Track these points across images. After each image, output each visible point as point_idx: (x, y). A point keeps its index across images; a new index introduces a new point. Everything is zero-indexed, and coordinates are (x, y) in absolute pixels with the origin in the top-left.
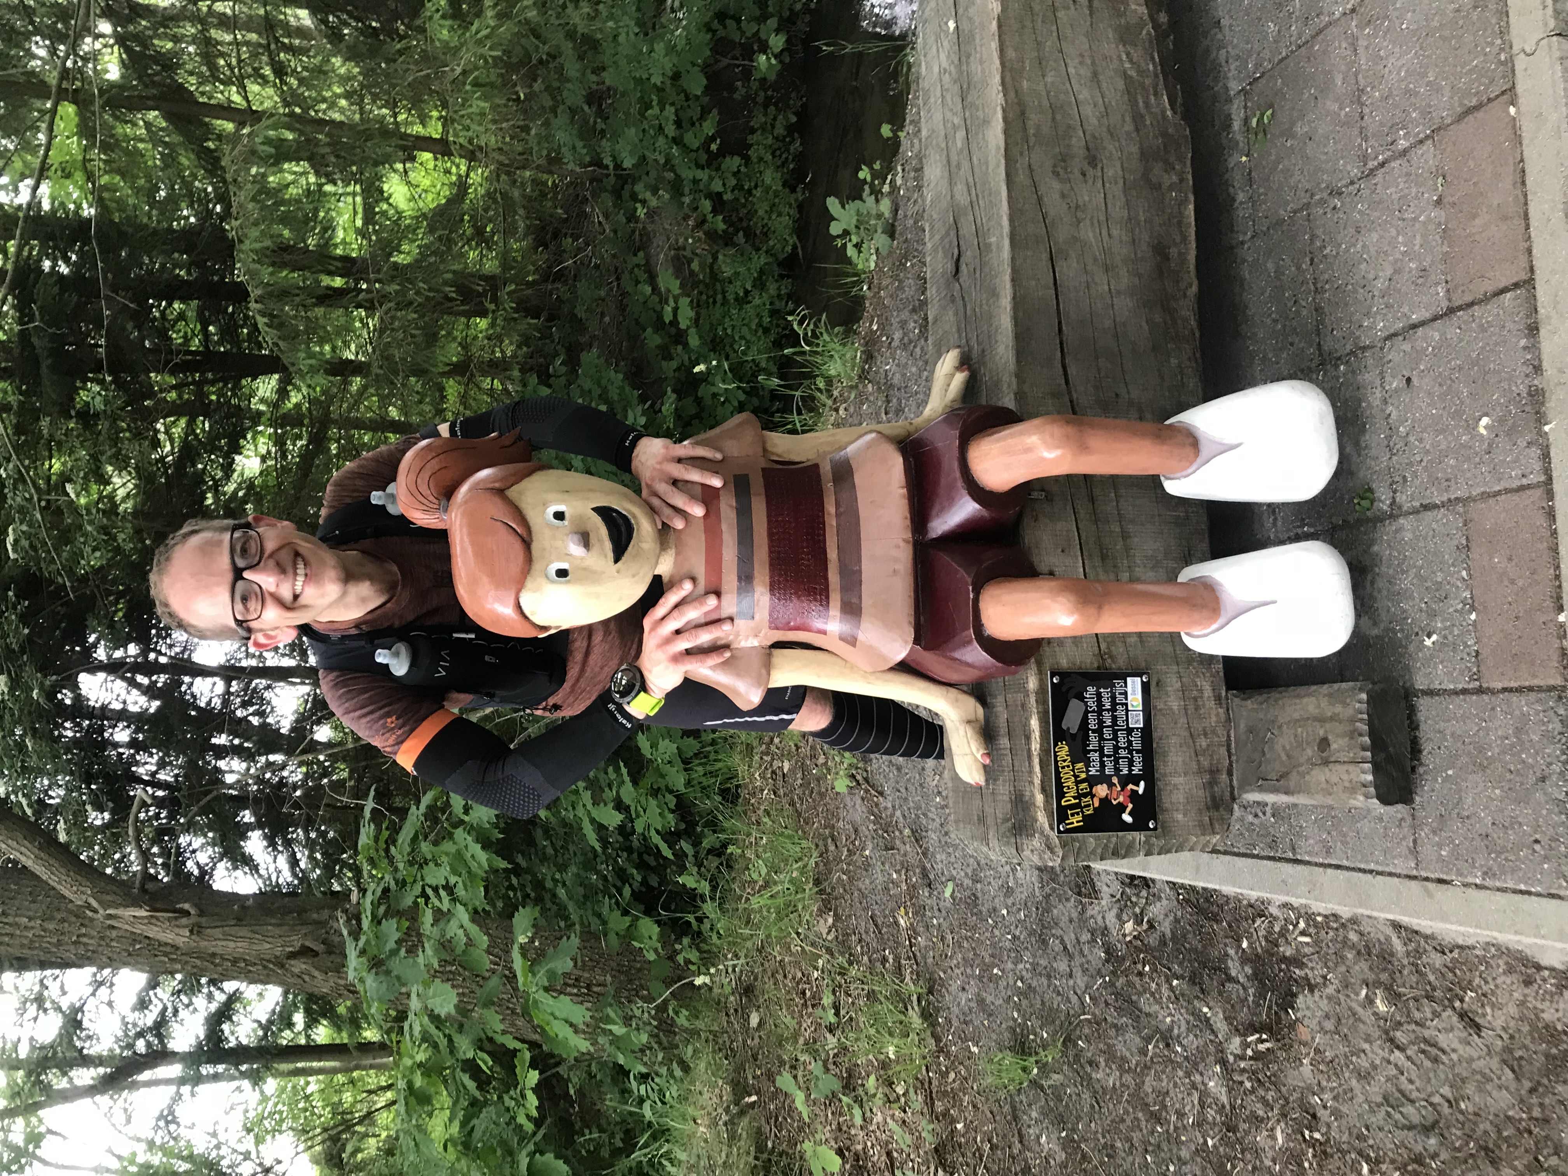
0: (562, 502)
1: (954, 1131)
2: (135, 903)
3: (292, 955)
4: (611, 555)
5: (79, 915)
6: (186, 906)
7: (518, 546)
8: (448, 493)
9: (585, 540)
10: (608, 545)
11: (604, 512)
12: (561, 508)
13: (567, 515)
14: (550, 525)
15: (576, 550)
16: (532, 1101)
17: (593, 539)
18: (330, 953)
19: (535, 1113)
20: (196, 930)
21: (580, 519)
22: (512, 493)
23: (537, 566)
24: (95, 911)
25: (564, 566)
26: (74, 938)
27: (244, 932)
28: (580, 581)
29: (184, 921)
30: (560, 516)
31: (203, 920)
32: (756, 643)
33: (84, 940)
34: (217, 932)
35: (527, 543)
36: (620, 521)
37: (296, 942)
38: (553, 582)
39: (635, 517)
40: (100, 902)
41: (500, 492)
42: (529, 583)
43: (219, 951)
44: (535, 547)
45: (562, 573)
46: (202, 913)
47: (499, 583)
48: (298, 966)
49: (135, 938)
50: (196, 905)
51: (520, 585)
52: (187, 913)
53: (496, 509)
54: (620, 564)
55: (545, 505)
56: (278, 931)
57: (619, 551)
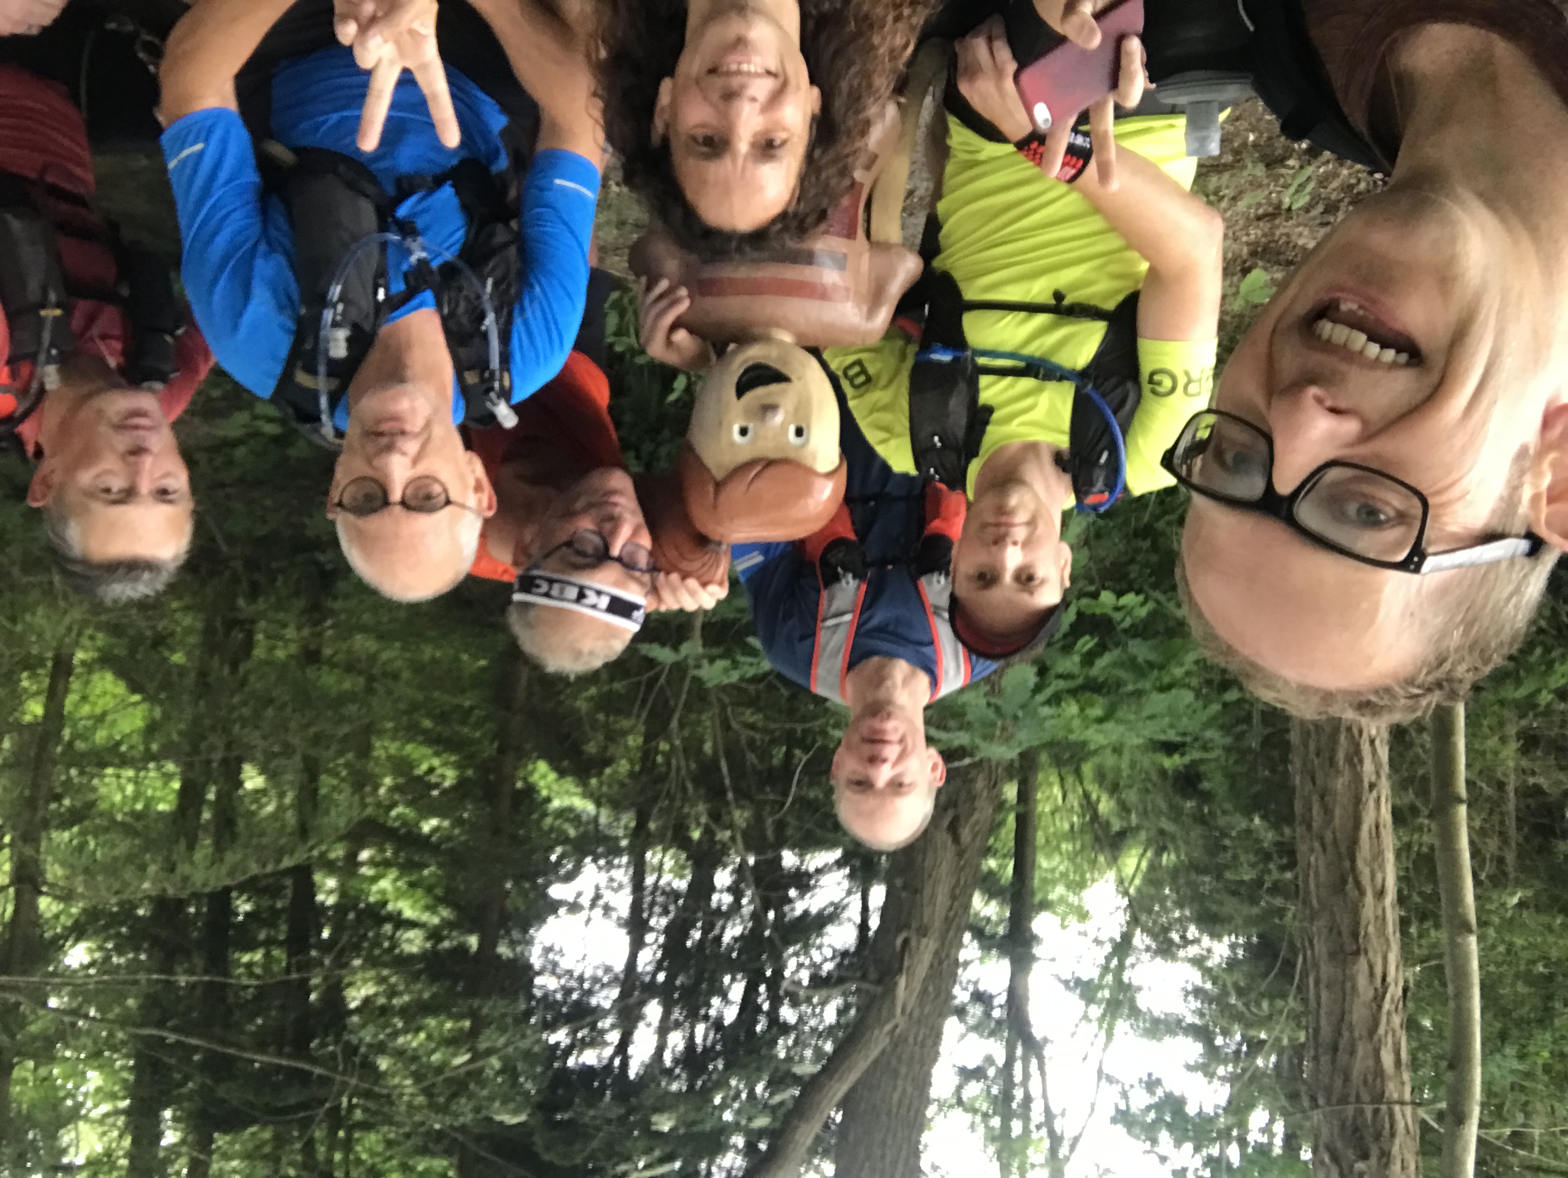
0: (730, 429)
1: (1255, 145)
2: (891, 990)
3: (956, 839)
4: (782, 386)
5: (897, 1042)
6: (899, 941)
7: (772, 471)
9: (769, 408)
10: (774, 388)
11: (742, 389)
12: (736, 428)
13: (744, 424)
14: (753, 441)
15: (779, 418)
16: (1130, 599)
17: (769, 401)
18: (955, 805)
19: (1141, 598)
20: (923, 932)
21: (749, 413)
22: (719, 474)
23: (792, 455)
24: (896, 1026)
25: (792, 429)
26: (917, 1048)
27: (928, 886)
28: (808, 418)
29: (913, 943)
30: (744, 432)
31: (914, 925)
34: (927, 911)
35: (770, 463)
36: (751, 374)
38: (808, 440)
39: (745, 361)
40: (888, 1021)
41: (719, 486)
42: (808, 462)
43: (944, 912)
44: (772, 455)
45: (799, 432)
46: (907, 926)
48: (966, 834)
49: (924, 991)
51: (810, 472)
52: (906, 942)
53: (736, 491)
54: (793, 377)
55: (732, 444)
56: (930, 855)
57: (780, 377)
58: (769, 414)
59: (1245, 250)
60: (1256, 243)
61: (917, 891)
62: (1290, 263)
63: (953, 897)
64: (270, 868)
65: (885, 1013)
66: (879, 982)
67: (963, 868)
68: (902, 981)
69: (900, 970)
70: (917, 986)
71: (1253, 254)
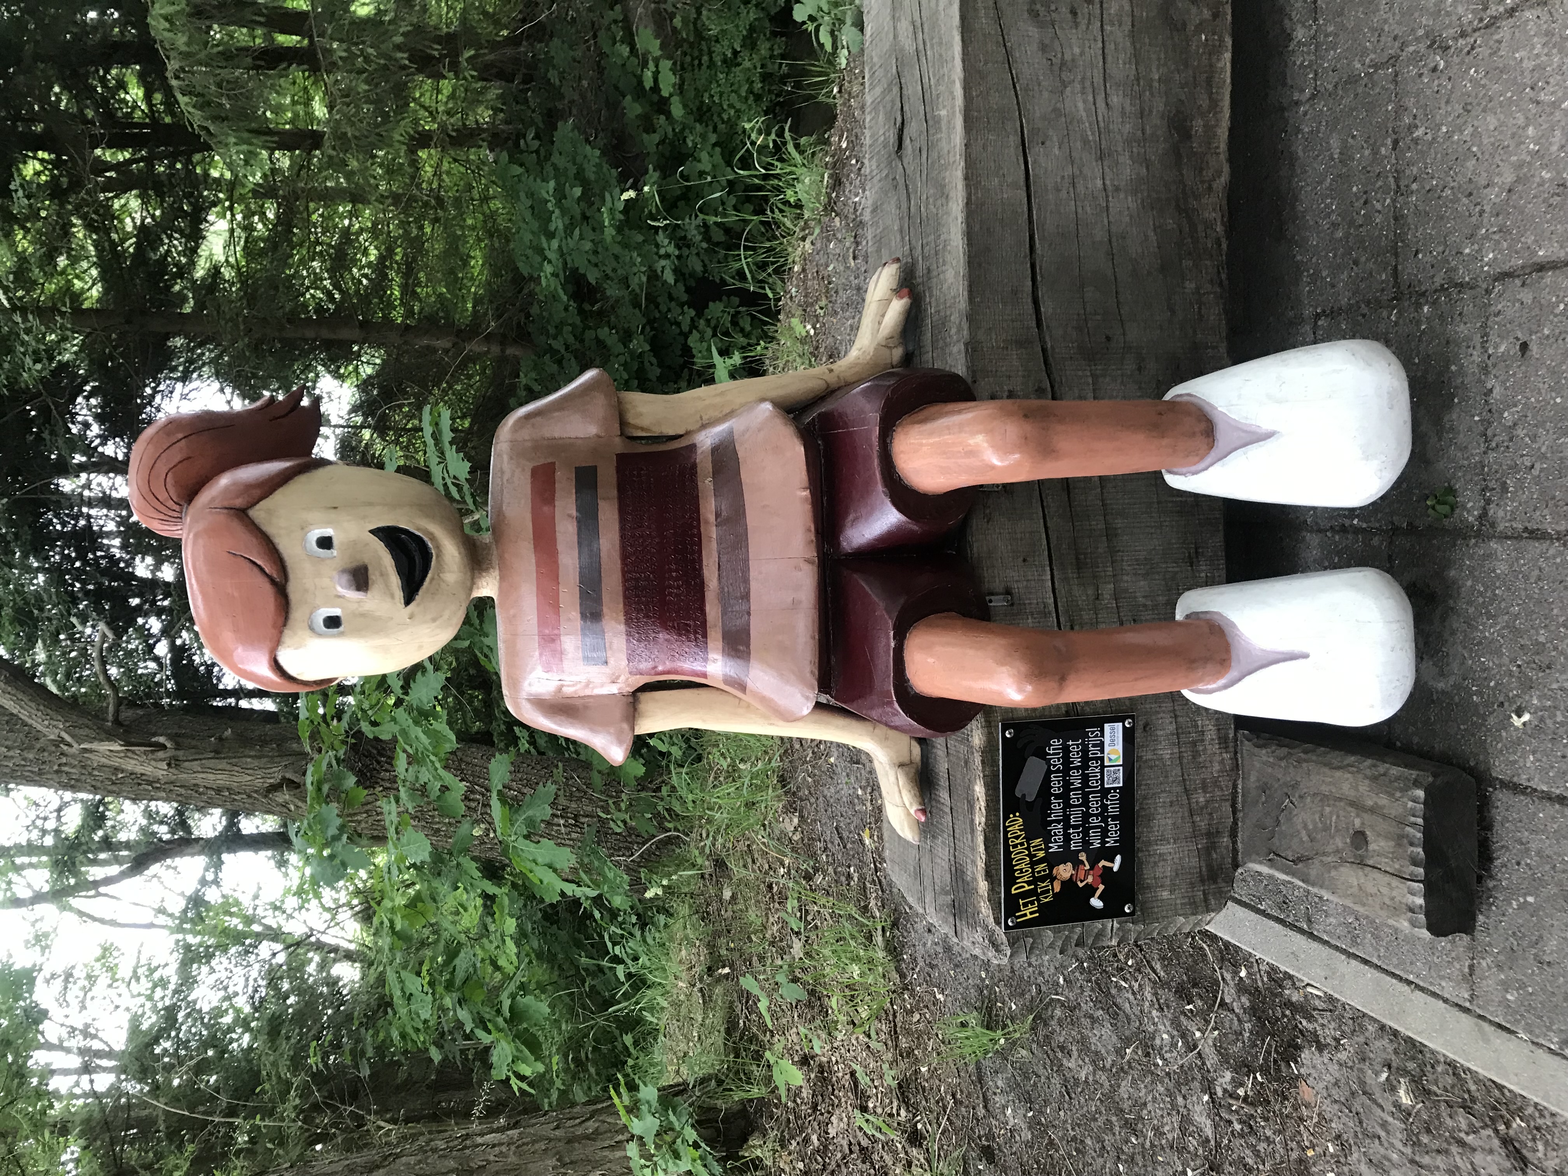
0: (328, 523)
2: (110, 736)
3: (275, 788)
4: (399, 594)
6: (161, 739)
7: (267, 590)
8: (190, 494)
9: (362, 576)
10: (395, 581)
11: (387, 535)
12: (328, 532)
13: (335, 542)
14: (310, 556)
15: (347, 591)
17: (373, 575)
20: (173, 763)
21: (354, 546)
22: (258, 513)
23: (297, 614)
24: (68, 745)
25: (336, 612)
26: (56, 767)
27: (223, 764)
28: (357, 631)
30: (325, 543)
31: (180, 753)
32: (614, 689)
33: (66, 769)
34: (196, 765)
35: (281, 586)
36: (413, 546)
37: (276, 774)
38: (320, 635)
39: (433, 538)
40: (73, 736)
41: (240, 513)
42: (288, 637)
44: (293, 589)
45: (333, 622)
46: (178, 746)
47: (250, 640)
48: (281, 796)
49: (114, 770)
50: (170, 737)
51: (277, 643)
52: (163, 747)
54: (412, 605)
55: (304, 528)
56: (256, 763)
57: (410, 592)
61: (217, 753)
63: (218, 791)
65: (84, 732)
66: (117, 722)
67: (249, 796)
68: (116, 747)
69: (128, 744)
70: (116, 762)
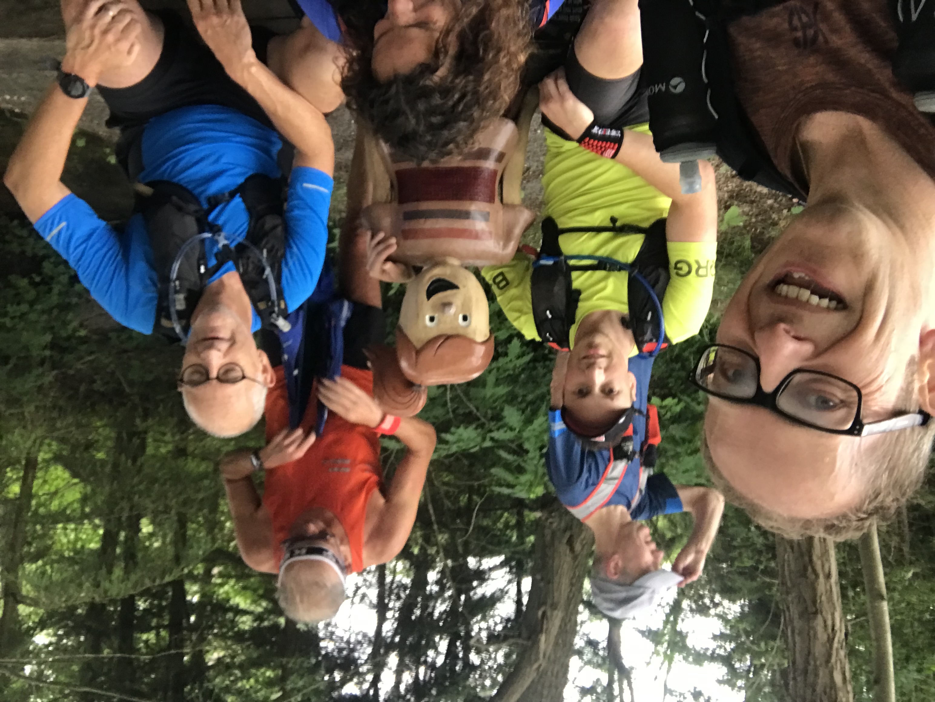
0: (424, 318)
2: (536, 642)
3: (572, 550)
4: (454, 291)
5: (541, 674)
6: (540, 613)
7: (449, 342)
9: (447, 305)
10: (449, 292)
11: (430, 294)
12: (427, 318)
13: (432, 315)
14: (438, 325)
15: (452, 310)
17: (446, 301)
18: (571, 529)
19: (676, 400)
20: (554, 607)
21: (435, 308)
22: (418, 345)
23: (461, 332)
24: (540, 666)
25: (461, 317)
26: (554, 678)
27: (556, 579)
28: (469, 309)
29: (549, 613)
30: (432, 319)
31: (549, 602)
33: (555, 672)
34: (556, 594)
35: (448, 337)
36: (435, 285)
39: (431, 278)
40: (535, 662)
41: (418, 352)
42: (471, 336)
43: (566, 594)
44: (449, 332)
45: (465, 318)
46: (544, 603)
47: (470, 353)
49: (556, 644)
51: (472, 341)
52: (544, 613)
53: (428, 355)
54: (460, 286)
55: (426, 327)
57: (453, 286)
58: (447, 309)
59: (726, 195)
60: (732, 191)
61: (549, 582)
62: (752, 202)
63: (572, 585)
64: (158, 582)
65: (533, 657)
66: (529, 638)
67: (577, 566)
68: (543, 638)
69: (541, 631)
70: (552, 640)
71: (731, 197)
